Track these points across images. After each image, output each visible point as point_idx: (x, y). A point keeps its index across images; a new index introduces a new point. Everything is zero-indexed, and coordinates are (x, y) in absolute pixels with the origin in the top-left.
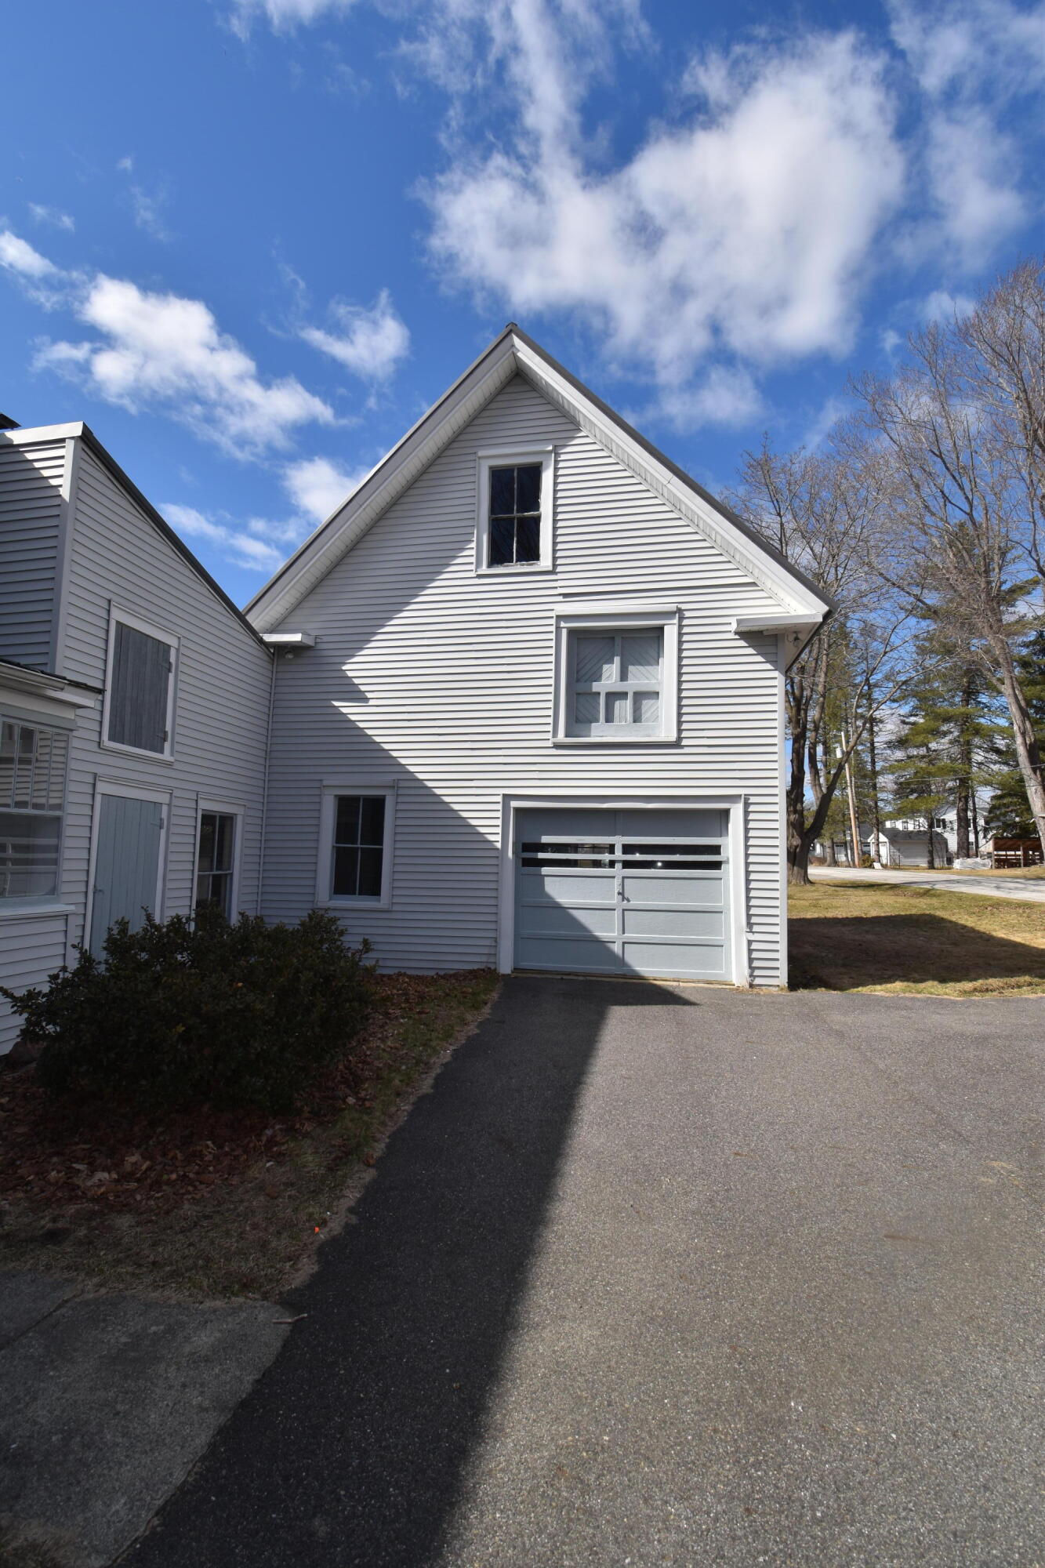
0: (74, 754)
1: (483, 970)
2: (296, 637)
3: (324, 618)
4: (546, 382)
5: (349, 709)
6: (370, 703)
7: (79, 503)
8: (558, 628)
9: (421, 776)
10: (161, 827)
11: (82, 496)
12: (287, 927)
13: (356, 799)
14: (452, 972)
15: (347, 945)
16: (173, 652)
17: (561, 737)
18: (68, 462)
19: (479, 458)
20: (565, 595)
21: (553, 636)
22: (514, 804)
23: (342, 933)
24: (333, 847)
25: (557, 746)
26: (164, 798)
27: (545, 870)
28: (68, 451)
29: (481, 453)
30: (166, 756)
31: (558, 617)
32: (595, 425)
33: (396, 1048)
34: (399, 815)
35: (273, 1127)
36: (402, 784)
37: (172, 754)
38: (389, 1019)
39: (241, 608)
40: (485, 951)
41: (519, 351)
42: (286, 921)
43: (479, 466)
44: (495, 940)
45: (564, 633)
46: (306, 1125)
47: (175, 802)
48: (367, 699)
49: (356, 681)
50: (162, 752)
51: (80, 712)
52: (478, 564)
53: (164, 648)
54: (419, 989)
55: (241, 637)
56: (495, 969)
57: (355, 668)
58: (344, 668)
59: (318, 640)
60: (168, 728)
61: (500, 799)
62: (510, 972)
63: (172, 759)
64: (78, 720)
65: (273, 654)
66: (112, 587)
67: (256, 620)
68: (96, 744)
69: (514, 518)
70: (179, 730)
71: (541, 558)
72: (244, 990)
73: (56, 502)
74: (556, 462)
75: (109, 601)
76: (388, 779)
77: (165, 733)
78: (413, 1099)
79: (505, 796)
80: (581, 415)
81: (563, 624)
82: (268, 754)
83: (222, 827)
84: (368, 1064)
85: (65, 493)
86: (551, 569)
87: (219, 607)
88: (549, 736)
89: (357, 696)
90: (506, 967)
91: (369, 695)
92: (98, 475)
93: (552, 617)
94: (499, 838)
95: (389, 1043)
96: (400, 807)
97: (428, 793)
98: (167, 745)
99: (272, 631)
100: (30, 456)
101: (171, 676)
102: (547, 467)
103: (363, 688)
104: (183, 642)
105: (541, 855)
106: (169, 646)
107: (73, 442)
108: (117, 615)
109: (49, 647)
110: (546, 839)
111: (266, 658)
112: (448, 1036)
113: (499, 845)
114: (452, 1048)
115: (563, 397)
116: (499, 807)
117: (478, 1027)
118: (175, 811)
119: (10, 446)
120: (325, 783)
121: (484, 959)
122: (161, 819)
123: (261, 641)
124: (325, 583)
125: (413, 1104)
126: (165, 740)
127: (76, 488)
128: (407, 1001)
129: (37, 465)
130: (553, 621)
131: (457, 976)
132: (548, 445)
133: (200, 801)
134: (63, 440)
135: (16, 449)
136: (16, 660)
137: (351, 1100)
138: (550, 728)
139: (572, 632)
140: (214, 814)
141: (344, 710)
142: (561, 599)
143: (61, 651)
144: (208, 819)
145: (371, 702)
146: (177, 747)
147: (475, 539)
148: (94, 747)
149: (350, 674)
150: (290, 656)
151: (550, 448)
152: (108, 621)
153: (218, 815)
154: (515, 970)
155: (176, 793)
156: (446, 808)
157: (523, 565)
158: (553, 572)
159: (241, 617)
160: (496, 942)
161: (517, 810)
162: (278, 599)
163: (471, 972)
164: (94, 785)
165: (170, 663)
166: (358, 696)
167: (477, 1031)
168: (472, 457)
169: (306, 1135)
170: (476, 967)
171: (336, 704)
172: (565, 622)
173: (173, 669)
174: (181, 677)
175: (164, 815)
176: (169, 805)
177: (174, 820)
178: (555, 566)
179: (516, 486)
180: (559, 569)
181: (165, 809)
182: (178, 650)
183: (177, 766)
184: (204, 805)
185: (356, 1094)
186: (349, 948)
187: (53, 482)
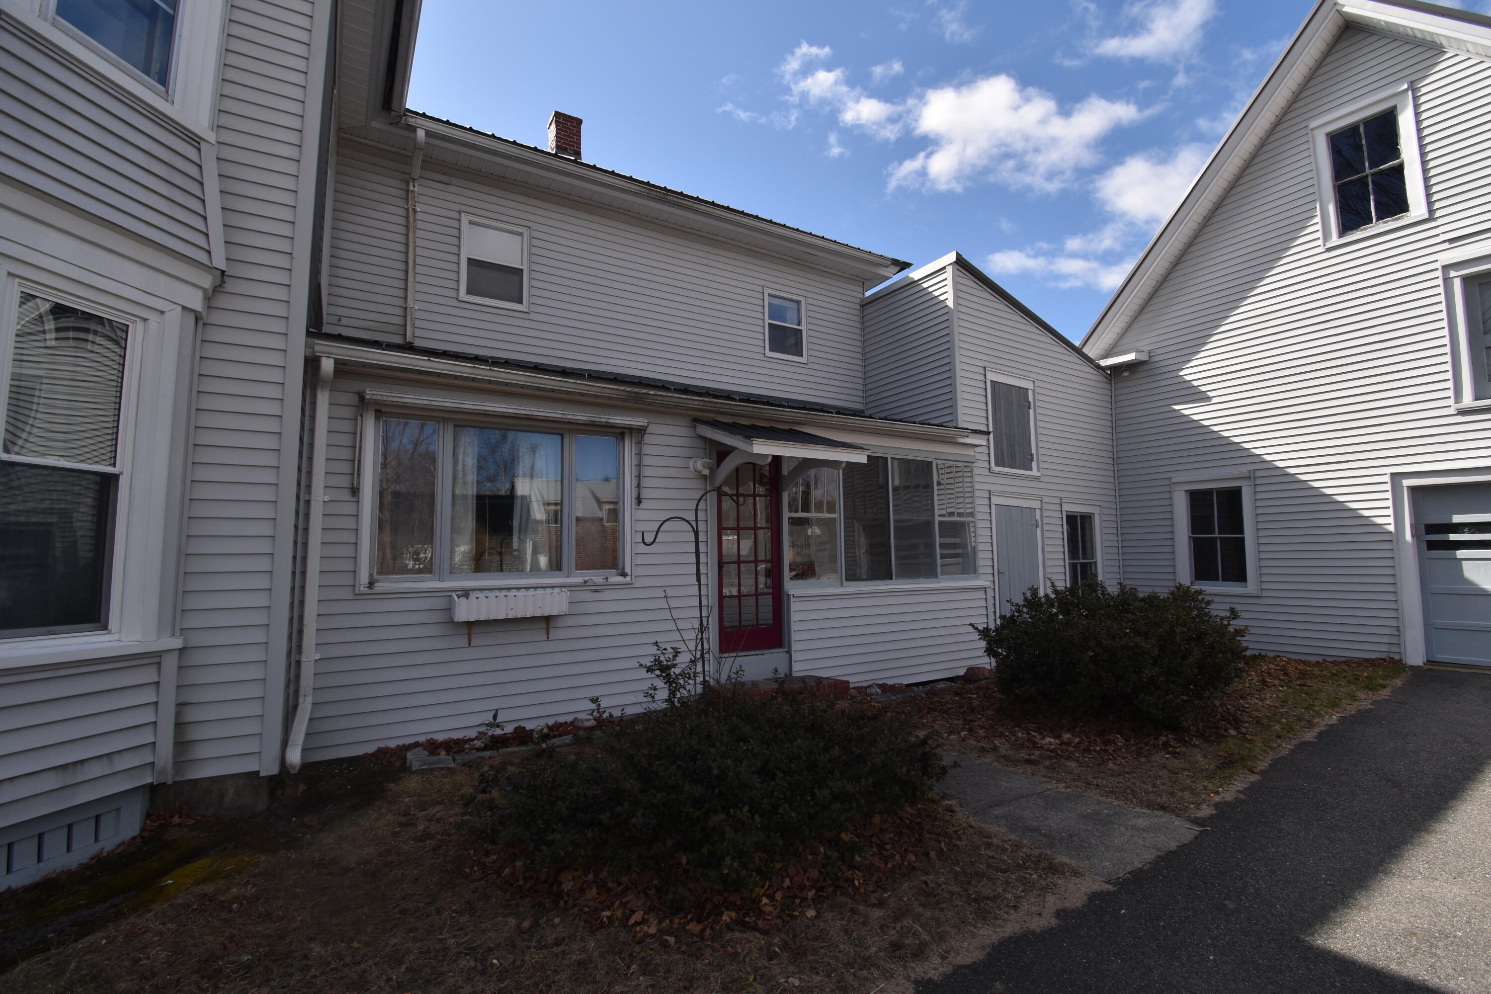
0: (977, 479)
1: (1384, 660)
2: (1131, 357)
3: (1156, 333)
4: (1386, 22)
5: (1191, 411)
6: (1212, 402)
7: (959, 306)
8: (1447, 281)
9: (1280, 464)
10: (1037, 526)
11: (961, 301)
12: (1159, 594)
13: (1209, 492)
14: (1342, 659)
15: (1214, 613)
16: (1030, 393)
17: (1468, 400)
18: (949, 282)
19: (1312, 130)
20: (1451, 241)
21: (1441, 290)
22: (1407, 482)
23: (1208, 603)
24: (1190, 537)
25: (1462, 412)
26: (1036, 504)
27: (1461, 554)
28: (949, 274)
29: (1313, 125)
30: (1035, 472)
31: (1444, 267)
32: (1464, 41)
33: (1275, 706)
34: (1259, 504)
35: (1166, 736)
36: (1258, 474)
37: (1039, 471)
38: (1267, 686)
39: (1077, 343)
40: (1386, 640)
41: (1344, 6)
42: (1157, 590)
43: (1313, 137)
44: (1398, 628)
45: (1457, 285)
46: (1194, 739)
47: (1045, 507)
48: (1210, 398)
49: (1195, 383)
50: (1031, 470)
51: (976, 449)
52: (1326, 236)
53: (1024, 391)
54: (1299, 667)
55: (1080, 368)
56: (1401, 660)
57: (1191, 373)
58: (1181, 374)
59: (1152, 354)
60: (1034, 451)
61: (1387, 478)
62: (1421, 664)
63: (1039, 474)
64: (976, 455)
65: (1110, 375)
66: (985, 357)
67: (1091, 351)
68: (988, 470)
69: (1367, 176)
70: (1041, 451)
71: (1410, 208)
72: (1132, 635)
73: (945, 311)
74: (1415, 98)
75: (985, 368)
76: (1243, 470)
77: (1032, 455)
78: (1294, 742)
79: (1392, 474)
80: (1441, 38)
81: (1453, 274)
82: (1116, 461)
83: (1083, 524)
84: (1247, 712)
85: (950, 303)
86: (1426, 216)
87: (1061, 349)
88: (1451, 402)
89: (1199, 396)
90: (1415, 656)
91: (1211, 394)
92: (968, 282)
93: (1437, 269)
94: (1391, 520)
95: (1268, 702)
96: (1259, 496)
97: (1293, 480)
98: (1034, 464)
99: (1106, 356)
100: (925, 285)
101: (1031, 411)
102: (1404, 108)
103: (1203, 389)
104: (1037, 383)
105: (1453, 537)
106: (1027, 389)
107: (951, 267)
108: (991, 376)
109: (952, 408)
110: (1457, 519)
111: (1104, 380)
112: (1334, 704)
113: (1391, 528)
114: (1338, 715)
115: (1412, 29)
116: (1388, 487)
117: (1371, 704)
118: (1045, 514)
119: (914, 283)
120: (1174, 480)
121: (1384, 648)
122: (1036, 520)
123: (1099, 367)
124: (1153, 301)
125: (1295, 745)
126: (1032, 460)
127: (956, 297)
128: (1286, 674)
129: (930, 290)
130: (1439, 273)
131: (1348, 662)
132: (1403, 84)
133: (1064, 505)
134: (944, 268)
135: (916, 284)
136: (931, 422)
137: (1232, 732)
138: (1451, 393)
139: (1466, 280)
140: (1075, 514)
141: (1186, 412)
142: (1446, 246)
143: (961, 410)
144: (1072, 519)
145: (1214, 400)
146: (1042, 465)
147: (1318, 213)
148: (986, 472)
149: (1188, 378)
150: (1126, 374)
151: (1405, 86)
152: (985, 382)
153: (1078, 514)
154: (1429, 662)
155: (1045, 500)
156: (1317, 494)
157: (1387, 222)
158: (1431, 219)
159: (1078, 351)
160: (1398, 630)
161: (1413, 489)
162: (1109, 328)
163: (1367, 660)
164: (990, 498)
165: (1029, 402)
166: (1201, 397)
167: (1370, 706)
168: (1303, 132)
169: (1195, 746)
170: (1374, 656)
171: (1177, 407)
172: (1457, 271)
173: (1032, 406)
174: (1039, 410)
175: (1038, 517)
176: (1041, 509)
177: (1046, 521)
178: (1431, 212)
179: (1364, 142)
180: (1438, 214)
181: (1038, 512)
182: (1033, 391)
183: (1043, 479)
184: (1067, 508)
185: (1237, 729)
186: (1217, 616)
187: (942, 298)
